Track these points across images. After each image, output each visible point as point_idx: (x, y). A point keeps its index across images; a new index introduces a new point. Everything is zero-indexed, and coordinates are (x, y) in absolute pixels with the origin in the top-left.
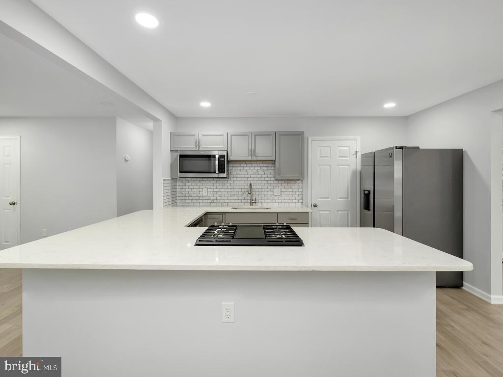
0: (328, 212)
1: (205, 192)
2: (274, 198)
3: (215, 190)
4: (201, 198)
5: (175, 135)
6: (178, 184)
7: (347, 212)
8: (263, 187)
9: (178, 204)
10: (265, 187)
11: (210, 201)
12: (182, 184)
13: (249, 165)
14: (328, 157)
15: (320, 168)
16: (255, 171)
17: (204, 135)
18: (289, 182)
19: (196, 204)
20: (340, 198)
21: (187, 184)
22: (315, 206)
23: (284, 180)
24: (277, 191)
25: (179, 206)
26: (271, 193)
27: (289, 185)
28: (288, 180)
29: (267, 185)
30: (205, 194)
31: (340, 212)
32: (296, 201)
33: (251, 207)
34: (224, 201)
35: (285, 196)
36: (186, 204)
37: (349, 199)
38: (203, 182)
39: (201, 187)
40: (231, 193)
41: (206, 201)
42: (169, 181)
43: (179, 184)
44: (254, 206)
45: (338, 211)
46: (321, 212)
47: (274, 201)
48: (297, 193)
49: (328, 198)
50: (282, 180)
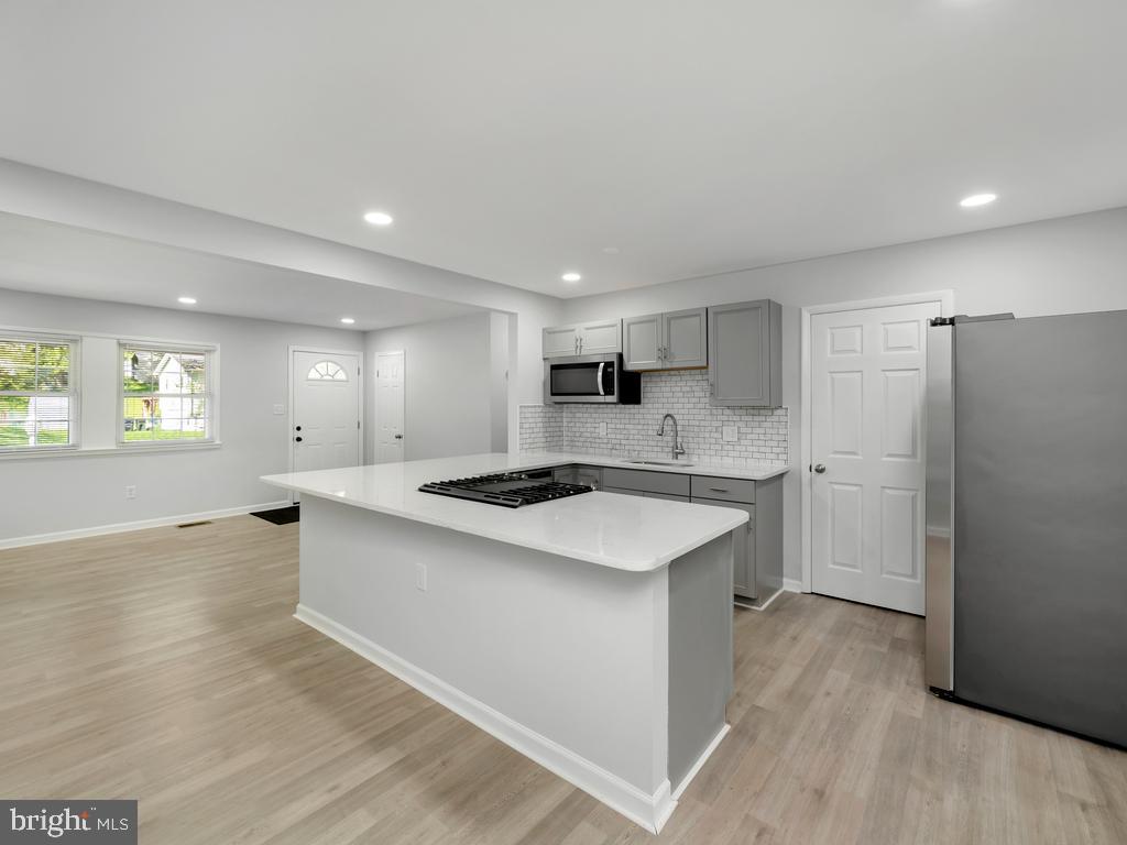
0: (855, 488)
1: (602, 430)
2: (726, 448)
3: (618, 426)
4: (597, 440)
5: (549, 333)
6: (564, 414)
7: (912, 493)
8: (702, 423)
9: (565, 448)
10: (707, 423)
11: (610, 446)
12: (570, 415)
13: (674, 378)
14: (854, 351)
15: (833, 378)
16: (688, 389)
17: (587, 329)
18: (756, 412)
19: (591, 450)
20: (889, 455)
21: (578, 415)
22: (820, 471)
23: (747, 408)
24: (730, 433)
25: (566, 452)
26: (718, 435)
27: (756, 418)
28: (753, 408)
29: (708, 418)
30: (602, 432)
31: (888, 491)
32: (773, 456)
33: (675, 461)
34: (631, 448)
35: (749, 442)
36: (574, 449)
37: (919, 460)
38: (600, 410)
39: (597, 420)
40: (643, 432)
41: (604, 446)
42: (539, 410)
43: (566, 415)
44: (682, 460)
45: (884, 487)
46: (836, 487)
47: (724, 453)
48: (775, 437)
49: (854, 453)
50: (741, 408)
